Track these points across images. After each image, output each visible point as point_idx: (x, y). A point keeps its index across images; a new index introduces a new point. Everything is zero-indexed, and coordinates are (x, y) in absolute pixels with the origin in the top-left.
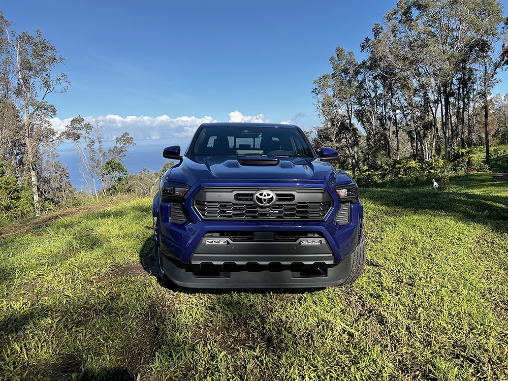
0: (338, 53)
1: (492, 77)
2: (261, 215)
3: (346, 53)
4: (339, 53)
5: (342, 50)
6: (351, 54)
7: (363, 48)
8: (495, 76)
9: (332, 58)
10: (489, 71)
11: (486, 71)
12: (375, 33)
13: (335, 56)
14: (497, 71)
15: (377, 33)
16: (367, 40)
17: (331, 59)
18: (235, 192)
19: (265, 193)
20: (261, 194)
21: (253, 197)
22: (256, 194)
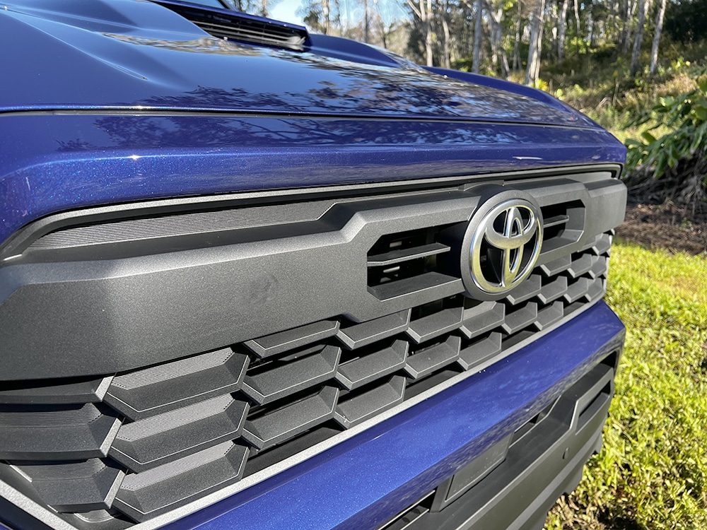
19: (513, 209)
20: (499, 224)
21: (463, 247)
22: (479, 228)
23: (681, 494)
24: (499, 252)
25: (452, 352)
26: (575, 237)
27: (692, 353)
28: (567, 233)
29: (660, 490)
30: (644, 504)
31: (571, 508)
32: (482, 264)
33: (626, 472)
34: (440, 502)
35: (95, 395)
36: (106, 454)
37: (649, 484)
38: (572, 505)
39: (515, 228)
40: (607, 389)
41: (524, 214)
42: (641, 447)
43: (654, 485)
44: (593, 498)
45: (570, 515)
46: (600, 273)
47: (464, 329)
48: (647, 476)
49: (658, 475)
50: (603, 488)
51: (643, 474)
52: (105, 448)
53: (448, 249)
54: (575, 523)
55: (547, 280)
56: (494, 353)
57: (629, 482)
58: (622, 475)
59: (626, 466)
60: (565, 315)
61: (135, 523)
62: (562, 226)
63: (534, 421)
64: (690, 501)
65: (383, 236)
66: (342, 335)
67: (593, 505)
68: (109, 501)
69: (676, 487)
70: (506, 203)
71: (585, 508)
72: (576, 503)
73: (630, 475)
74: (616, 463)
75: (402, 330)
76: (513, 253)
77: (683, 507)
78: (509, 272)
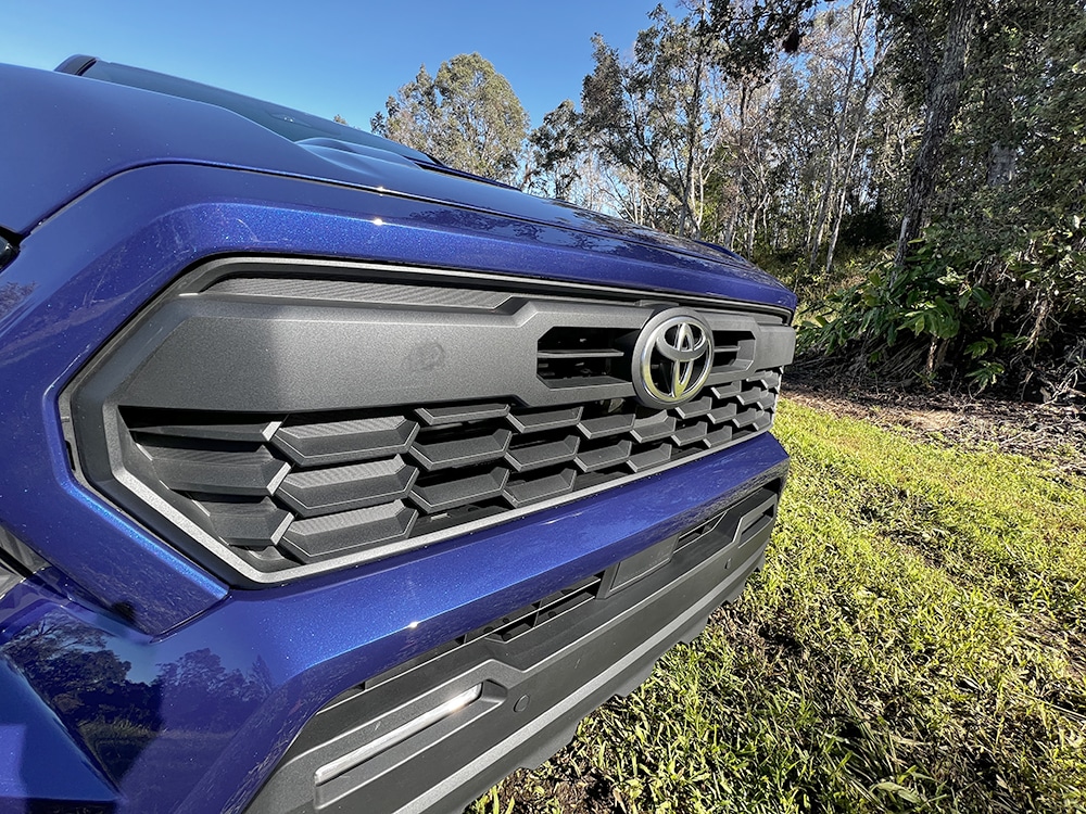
18: (536, 319)
19: (684, 324)
20: (670, 336)
21: (635, 352)
22: (651, 336)
23: (836, 619)
24: (670, 363)
25: (620, 453)
26: (743, 367)
27: (853, 500)
28: (738, 362)
29: (817, 613)
30: (802, 624)
31: (735, 622)
32: (652, 371)
33: (786, 595)
34: (606, 590)
35: (263, 436)
36: (272, 493)
37: (807, 607)
38: (737, 620)
39: (685, 343)
40: (770, 512)
41: (696, 333)
42: (802, 576)
43: (811, 608)
44: (755, 615)
45: (735, 627)
46: (767, 406)
47: (634, 433)
48: (806, 600)
49: (816, 600)
50: (765, 608)
51: (802, 598)
52: (272, 488)
53: (622, 354)
54: (738, 635)
55: (718, 404)
56: (662, 461)
57: (789, 604)
58: (783, 598)
59: (787, 590)
60: (733, 439)
61: (303, 564)
62: (733, 355)
63: (700, 531)
64: (845, 625)
65: (555, 329)
66: (511, 418)
67: (755, 621)
68: (275, 538)
69: (835, 612)
70: (678, 319)
71: (748, 624)
72: (741, 618)
73: (790, 599)
74: (778, 587)
75: (572, 424)
76: (683, 366)
77: (838, 630)
78: (679, 384)
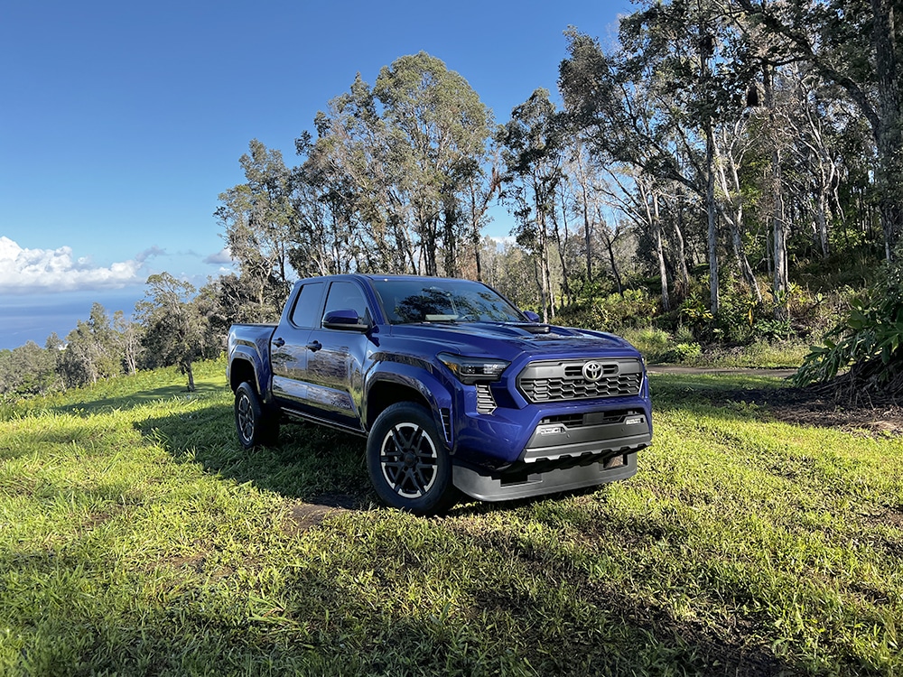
0: (255, 150)
1: (482, 213)
2: (588, 392)
3: (268, 152)
4: (257, 150)
5: (261, 146)
6: (276, 155)
7: (300, 148)
8: (486, 212)
9: (243, 157)
10: (477, 204)
11: (474, 203)
12: (320, 127)
13: (250, 155)
14: (487, 205)
15: (322, 128)
16: (307, 136)
17: (243, 160)
18: (564, 365)
20: (590, 367)
65: (568, 367)
66: (561, 382)
70: (592, 363)
